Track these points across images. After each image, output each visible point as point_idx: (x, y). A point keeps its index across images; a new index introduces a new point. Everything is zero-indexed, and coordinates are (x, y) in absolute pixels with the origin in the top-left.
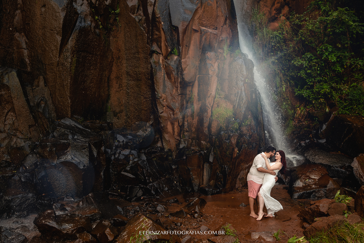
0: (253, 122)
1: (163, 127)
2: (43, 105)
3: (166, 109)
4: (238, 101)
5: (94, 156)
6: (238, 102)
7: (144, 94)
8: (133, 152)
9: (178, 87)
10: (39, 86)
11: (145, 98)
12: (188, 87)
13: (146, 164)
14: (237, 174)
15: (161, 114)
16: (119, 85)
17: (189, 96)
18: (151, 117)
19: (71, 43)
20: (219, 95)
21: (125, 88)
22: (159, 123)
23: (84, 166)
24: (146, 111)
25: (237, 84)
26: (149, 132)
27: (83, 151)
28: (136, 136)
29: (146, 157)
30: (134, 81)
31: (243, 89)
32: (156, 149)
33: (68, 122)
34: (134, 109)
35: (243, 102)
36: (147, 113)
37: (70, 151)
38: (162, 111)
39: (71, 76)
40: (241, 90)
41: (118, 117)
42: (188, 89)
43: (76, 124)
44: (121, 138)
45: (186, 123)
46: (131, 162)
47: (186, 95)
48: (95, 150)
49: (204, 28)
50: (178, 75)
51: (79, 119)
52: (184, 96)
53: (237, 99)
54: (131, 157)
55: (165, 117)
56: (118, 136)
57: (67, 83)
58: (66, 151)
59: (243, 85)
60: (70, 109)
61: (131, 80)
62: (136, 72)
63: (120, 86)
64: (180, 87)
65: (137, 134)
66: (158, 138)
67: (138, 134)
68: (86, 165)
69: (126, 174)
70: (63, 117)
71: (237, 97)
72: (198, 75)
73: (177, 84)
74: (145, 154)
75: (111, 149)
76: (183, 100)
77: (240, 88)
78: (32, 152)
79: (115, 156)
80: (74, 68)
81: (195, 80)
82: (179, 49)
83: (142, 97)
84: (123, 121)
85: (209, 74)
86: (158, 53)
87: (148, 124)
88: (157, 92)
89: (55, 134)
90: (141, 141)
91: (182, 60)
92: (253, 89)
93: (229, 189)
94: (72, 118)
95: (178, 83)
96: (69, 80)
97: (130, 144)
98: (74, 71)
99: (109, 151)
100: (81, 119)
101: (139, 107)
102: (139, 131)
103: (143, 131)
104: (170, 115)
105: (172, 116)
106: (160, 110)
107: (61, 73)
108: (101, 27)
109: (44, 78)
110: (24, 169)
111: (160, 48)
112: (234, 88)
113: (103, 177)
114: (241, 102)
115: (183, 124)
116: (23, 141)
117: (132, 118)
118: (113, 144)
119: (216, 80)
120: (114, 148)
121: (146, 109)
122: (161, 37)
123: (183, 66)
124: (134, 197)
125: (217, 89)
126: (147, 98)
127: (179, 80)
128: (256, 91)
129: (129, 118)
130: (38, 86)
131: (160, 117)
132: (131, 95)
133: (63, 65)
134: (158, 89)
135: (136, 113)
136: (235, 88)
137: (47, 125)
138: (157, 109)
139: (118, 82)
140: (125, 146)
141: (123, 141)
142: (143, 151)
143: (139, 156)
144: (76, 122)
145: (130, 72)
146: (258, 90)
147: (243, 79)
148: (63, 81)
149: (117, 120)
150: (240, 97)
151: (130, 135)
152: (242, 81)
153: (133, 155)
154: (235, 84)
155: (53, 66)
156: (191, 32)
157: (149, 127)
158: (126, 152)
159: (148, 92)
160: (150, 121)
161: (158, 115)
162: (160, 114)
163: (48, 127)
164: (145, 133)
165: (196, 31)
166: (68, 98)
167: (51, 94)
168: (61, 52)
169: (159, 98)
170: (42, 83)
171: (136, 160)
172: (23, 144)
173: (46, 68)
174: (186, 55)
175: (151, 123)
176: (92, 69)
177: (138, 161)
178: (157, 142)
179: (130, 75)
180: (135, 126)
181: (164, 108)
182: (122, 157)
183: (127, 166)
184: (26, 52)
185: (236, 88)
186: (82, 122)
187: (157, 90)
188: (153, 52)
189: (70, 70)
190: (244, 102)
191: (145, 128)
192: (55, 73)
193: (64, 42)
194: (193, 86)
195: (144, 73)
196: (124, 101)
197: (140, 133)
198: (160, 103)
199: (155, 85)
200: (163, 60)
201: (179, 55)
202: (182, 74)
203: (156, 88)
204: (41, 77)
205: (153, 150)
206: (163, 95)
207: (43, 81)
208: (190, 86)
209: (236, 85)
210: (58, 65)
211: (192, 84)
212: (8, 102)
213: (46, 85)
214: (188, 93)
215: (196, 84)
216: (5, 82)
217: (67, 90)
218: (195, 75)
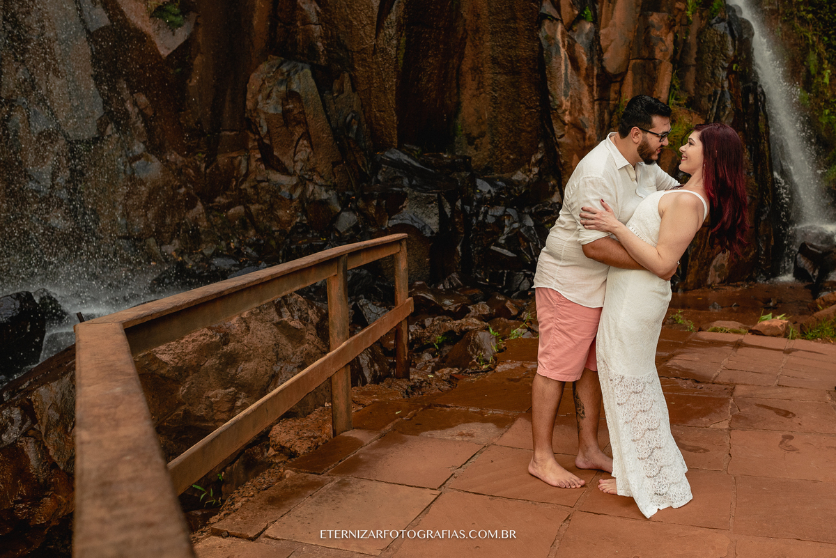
0: (747, 153)
1: (564, 163)
2: (355, 127)
3: (569, 129)
4: (715, 110)
5: (447, 215)
6: (716, 113)
7: (525, 99)
8: (509, 211)
9: (593, 85)
10: (343, 92)
11: (528, 108)
12: (612, 85)
13: (534, 233)
14: (711, 256)
15: (560, 140)
16: (479, 84)
17: (614, 102)
18: (540, 146)
19: (396, 13)
20: (676, 99)
21: (488, 89)
22: (557, 156)
23: (432, 232)
24: (530, 133)
25: (713, 74)
26: (536, 174)
27: (430, 206)
28: (510, 183)
29: (533, 220)
30: (507, 75)
31: (726, 85)
32: (551, 207)
33: (396, 155)
34: (507, 130)
35: (725, 113)
36: (531, 138)
37: (407, 207)
38: (562, 133)
39: (399, 71)
40: (723, 87)
41: (477, 145)
42: (612, 88)
43: (410, 160)
44: (484, 187)
46: (506, 230)
47: (609, 100)
48: (448, 205)
50: (593, 62)
51: (413, 150)
52: (605, 103)
53: (713, 107)
54: (506, 222)
55: (567, 144)
56: (479, 182)
57: (391, 86)
58: (401, 206)
59: (727, 77)
60: (396, 132)
61: (500, 73)
62: (510, 57)
63: (480, 86)
64: (597, 86)
65: (513, 178)
66: (554, 186)
67: (515, 178)
68: (435, 231)
69: (498, 249)
70: (385, 147)
71: (714, 102)
72: (634, 61)
73: (591, 80)
74: (531, 215)
75: (470, 205)
76: (604, 112)
77: (720, 84)
78: (344, 207)
79: (477, 219)
80: (402, 56)
81: (627, 70)
82: (594, 10)
83: (521, 106)
84: (485, 154)
85: (656, 59)
86: (553, 19)
87: (533, 160)
88: (552, 96)
89: (380, 177)
90: (523, 191)
91: (602, 31)
92: (751, 84)
93: (692, 285)
94: (400, 148)
95: (593, 78)
96: (395, 80)
97: (504, 196)
98: (402, 61)
99: (468, 208)
100: (417, 151)
101: (517, 125)
102: (515, 173)
103: (524, 173)
104: (578, 141)
105: (582, 142)
106: (558, 133)
107: (379, 68)
109: (350, 76)
110: (337, 235)
111: (558, 7)
112: (707, 84)
113: (460, 253)
114: (722, 113)
116: (323, 189)
117: (503, 147)
118: (473, 196)
119: (670, 68)
120: (475, 204)
121: (529, 129)
123: (604, 43)
124: (515, 291)
125: (672, 86)
126: (532, 108)
127: (595, 72)
128: (756, 89)
129: (496, 147)
130: (341, 91)
131: (558, 145)
132: (500, 103)
133: (383, 52)
134: (555, 89)
135: (511, 137)
136: (709, 83)
137: (363, 162)
138: (553, 130)
139: (475, 77)
140: (494, 202)
141: (489, 192)
142: (526, 210)
143: (521, 220)
144: (409, 156)
145: (499, 57)
146: (760, 86)
147: (726, 65)
148: (384, 80)
149: (475, 151)
150: (719, 102)
151: (501, 179)
152: (724, 68)
153: (509, 216)
154: (710, 75)
155: (365, 54)
157: (535, 165)
158: (499, 211)
159: (534, 96)
160: (537, 153)
161: (553, 142)
162: (558, 140)
163: (364, 165)
164: (527, 176)
166: (394, 112)
167: (362, 106)
169: (556, 107)
170: (347, 86)
171: (516, 225)
172: (324, 196)
173: (353, 59)
174: (608, 20)
175: (539, 156)
176: (431, 56)
177: (520, 227)
178: (552, 193)
179: (498, 63)
180: (508, 162)
181: (567, 127)
182: (490, 220)
183: (499, 237)
184: (317, 30)
185: (711, 83)
186: (418, 156)
187: (553, 93)
188: (545, 17)
189: (397, 61)
190: (727, 113)
191: (527, 166)
192: (369, 67)
193: (385, 9)
194: (621, 83)
195: (526, 58)
196: (486, 115)
197: (519, 176)
198: (559, 117)
199: (549, 83)
200: (562, 34)
201: (596, 21)
202: (601, 60)
203: (549, 88)
204: (346, 75)
205: (546, 208)
206: (564, 101)
207: (350, 82)
208: (616, 82)
209: (711, 77)
210: (374, 53)
211: (620, 77)
212: (298, 123)
213: (354, 90)
214: (613, 95)
215: (629, 77)
216: (294, 87)
217: (391, 97)
218: (628, 60)
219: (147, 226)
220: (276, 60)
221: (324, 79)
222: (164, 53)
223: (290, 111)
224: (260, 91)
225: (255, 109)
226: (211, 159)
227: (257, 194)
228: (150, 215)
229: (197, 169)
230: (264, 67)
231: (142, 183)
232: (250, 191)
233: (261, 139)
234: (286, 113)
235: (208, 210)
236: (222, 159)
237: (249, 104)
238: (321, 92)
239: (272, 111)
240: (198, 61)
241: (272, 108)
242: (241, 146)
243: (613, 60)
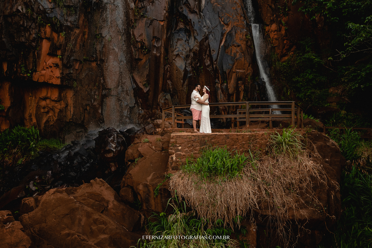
17: (232, 100)
19: (186, 83)
25: (254, 93)
40: (255, 96)
45: (230, 111)
49: (238, 70)
50: (226, 91)
74: (213, 123)
81: (234, 93)
82: (227, 81)
85: (240, 91)
86: (218, 83)
88: (218, 99)
91: (228, 85)
107: (183, 94)
108: (196, 74)
109: (177, 95)
111: (219, 81)
115: (229, 111)
119: (243, 92)
122: (219, 77)
123: (229, 88)
127: (227, 94)
130: (175, 98)
152: (256, 92)
155: (180, 91)
156: (232, 73)
157: (215, 113)
159: (215, 99)
165: (234, 72)
166: (185, 102)
168: (183, 86)
170: (176, 97)
173: (178, 92)
174: (230, 83)
184: (171, 87)
188: (216, 83)
192: (181, 94)
193: (184, 82)
194: (233, 96)
199: (217, 96)
200: (220, 86)
201: (227, 83)
202: (228, 91)
210: (182, 91)
211: (233, 95)
212: (167, 104)
213: (178, 98)
214: (231, 98)
215: (235, 95)
216: (167, 98)
217: (185, 99)
218: (234, 91)
219: (141, 122)
220: (163, 92)
221: (172, 96)
222: (145, 92)
223: (166, 102)
224: (160, 98)
225: (159, 102)
226: (151, 111)
227: (159, 117)
228: (142, 120)
229: (149, 112)
230: (161, 94)
231: (141, 114)
232: (158, 117)
233: (160, 107)
234: (165, 102)
235: (151, 120)
236: (153, 111)
237: (158, 101)
238: (171, 98)
239: (162, 102)
240: (150, 93)
241: (162, 101)
242: (157, 109)
243: (231, 91)
